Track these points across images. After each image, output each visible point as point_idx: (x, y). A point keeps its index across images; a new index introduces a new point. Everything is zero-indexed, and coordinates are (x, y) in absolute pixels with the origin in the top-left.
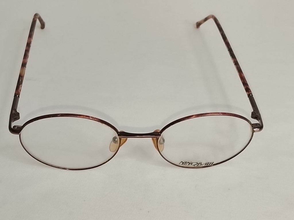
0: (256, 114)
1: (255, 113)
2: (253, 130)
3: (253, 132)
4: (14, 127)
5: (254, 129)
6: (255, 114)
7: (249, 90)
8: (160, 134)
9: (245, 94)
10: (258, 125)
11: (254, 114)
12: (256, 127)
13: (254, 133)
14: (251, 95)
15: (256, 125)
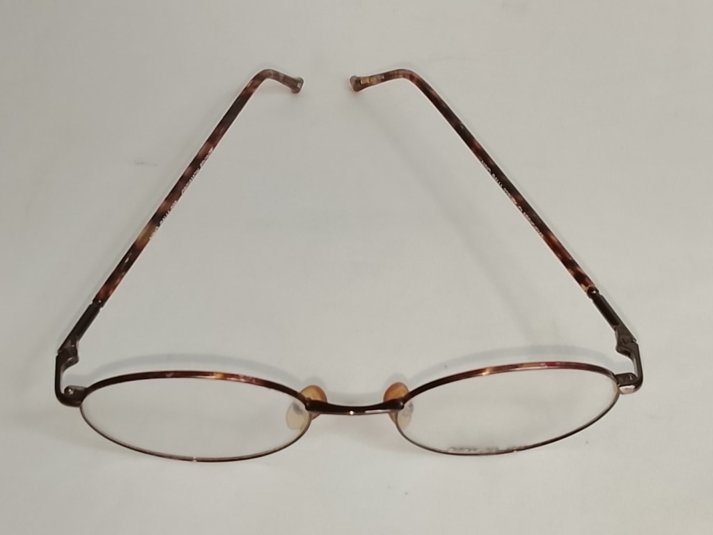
0: (627, 345)
1: (626, 341)
2: (619, 389)
3: (618, 393)
4: (67, 389)
5: (621, 388)
6: (625, 343)
7: (587, 280)
8: (402, 404)
9: (580, 291)
10: (631, 378)
11: (623, 344)
12: (626, 383)
13: (621, 395)
14: (594, 292)
15: (627, 379)
